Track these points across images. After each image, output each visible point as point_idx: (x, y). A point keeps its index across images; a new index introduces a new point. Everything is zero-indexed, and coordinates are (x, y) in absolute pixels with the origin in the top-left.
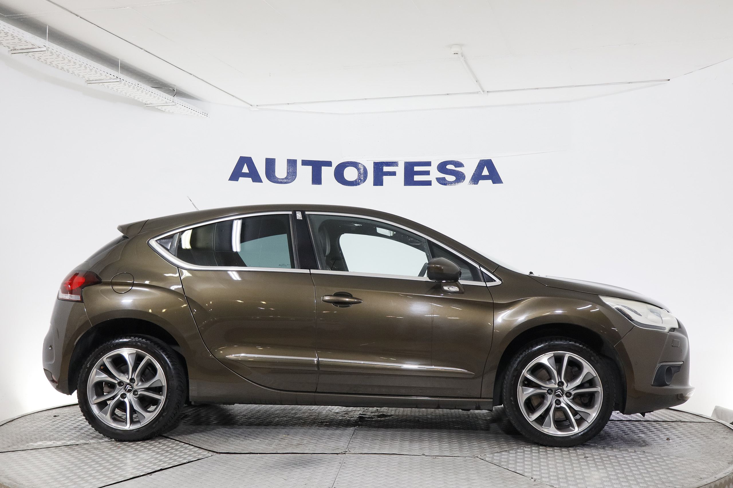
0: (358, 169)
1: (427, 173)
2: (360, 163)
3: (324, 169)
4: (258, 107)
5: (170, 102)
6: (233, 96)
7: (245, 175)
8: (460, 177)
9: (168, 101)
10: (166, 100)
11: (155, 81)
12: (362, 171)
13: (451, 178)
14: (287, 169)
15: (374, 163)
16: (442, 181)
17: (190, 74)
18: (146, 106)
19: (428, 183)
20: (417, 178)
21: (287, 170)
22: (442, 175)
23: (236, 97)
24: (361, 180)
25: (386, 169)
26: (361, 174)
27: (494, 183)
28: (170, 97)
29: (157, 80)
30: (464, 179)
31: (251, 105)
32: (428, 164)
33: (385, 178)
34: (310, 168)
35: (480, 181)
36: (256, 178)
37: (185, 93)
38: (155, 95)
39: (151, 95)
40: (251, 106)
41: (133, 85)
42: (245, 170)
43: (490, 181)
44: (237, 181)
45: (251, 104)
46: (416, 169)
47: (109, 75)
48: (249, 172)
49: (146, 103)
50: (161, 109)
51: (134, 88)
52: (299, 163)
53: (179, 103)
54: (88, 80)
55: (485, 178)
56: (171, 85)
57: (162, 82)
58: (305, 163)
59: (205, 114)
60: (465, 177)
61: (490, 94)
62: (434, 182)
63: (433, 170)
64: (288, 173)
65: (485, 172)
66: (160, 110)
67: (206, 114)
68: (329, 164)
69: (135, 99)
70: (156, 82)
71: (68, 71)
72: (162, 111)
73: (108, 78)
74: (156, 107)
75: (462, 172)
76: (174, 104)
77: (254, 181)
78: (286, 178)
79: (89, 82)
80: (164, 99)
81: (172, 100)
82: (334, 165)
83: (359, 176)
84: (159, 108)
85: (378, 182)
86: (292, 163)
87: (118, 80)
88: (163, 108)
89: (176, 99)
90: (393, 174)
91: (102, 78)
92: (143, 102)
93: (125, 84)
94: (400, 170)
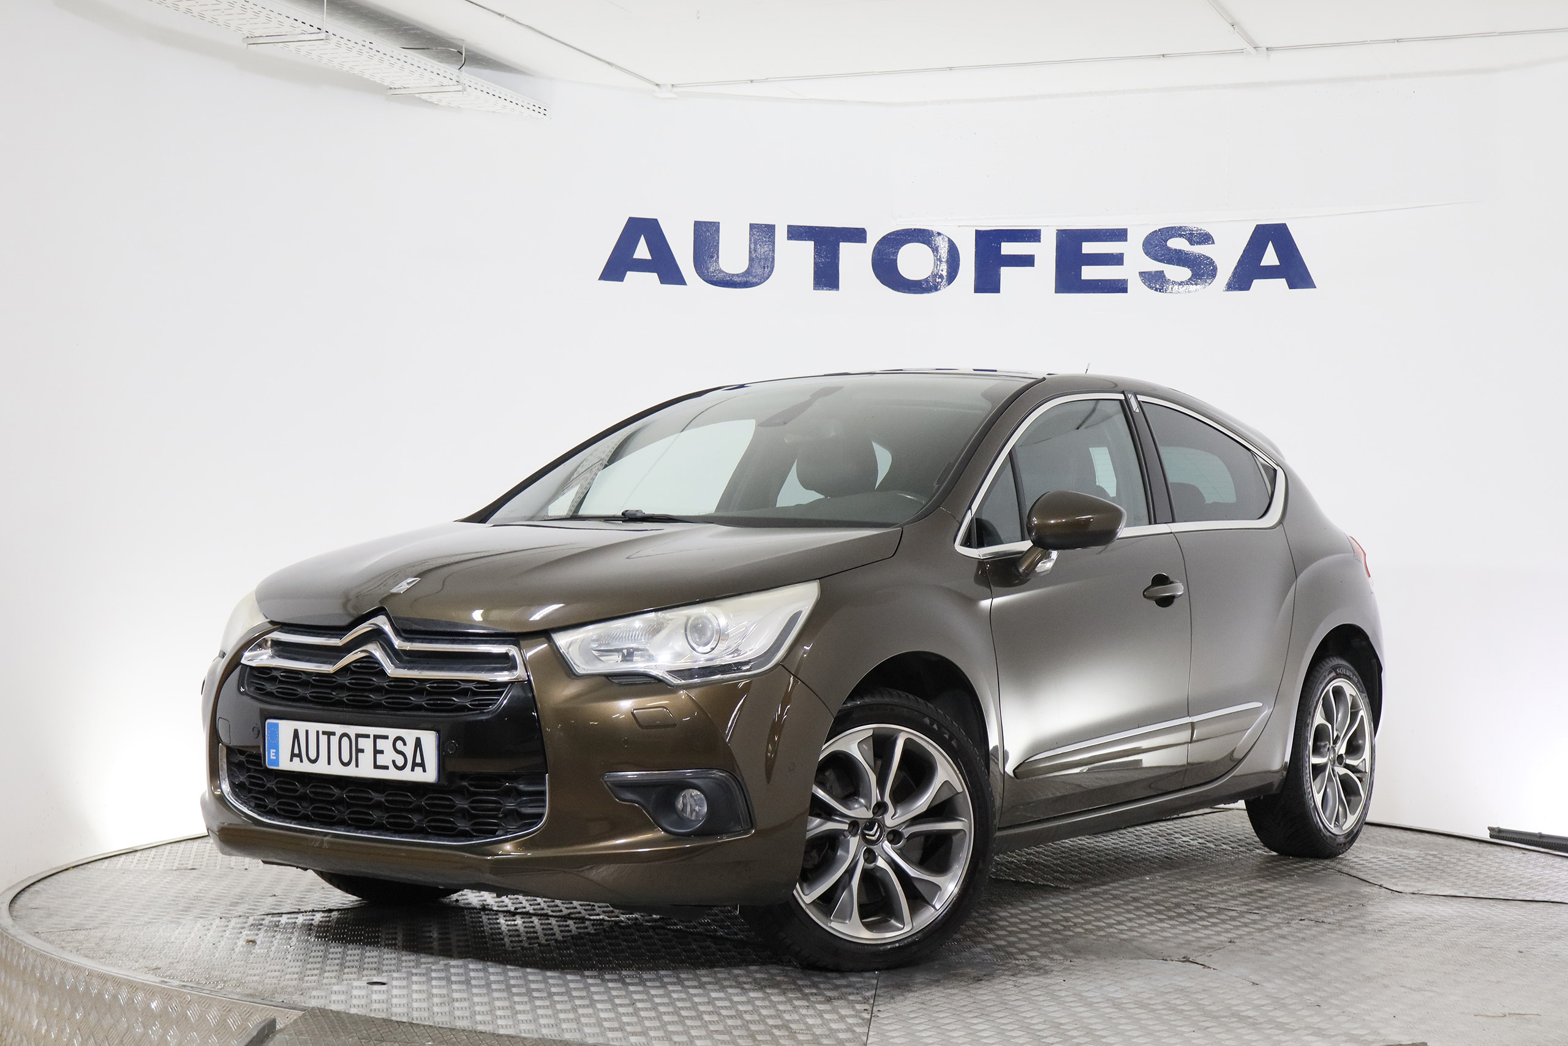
0: (935, 250)
1: (1117, 259)
2: (939, 234)
3: (846, 249)
4: (675, 90)
5: (451, 83)
6: (609, 63)
7: (642, 266)
8: (1202, 270)
9: (446, 81)
10: (440, 78)
11: (412, 32)
12: (944, 252)
13: (1177, 273)
14: (750, 248)
15: (977, 232)
16: (1156, 281)
17: (499, 14)
18: (390, 93)
19: (1118, 287)
20: (1089, 273)
21: (750, 252)
22: (1154, 266)
23: (617, 67)
24: (941, 277)
25: (1008, 248)
26: (941, 261)
27: (1292, 286)
28: (449, 70)
29: (418, 29)
30: (1214, 276)
31: (657, 85)
32: (1120, 235)
33: (1004, 271)
34: (809, 246)
35: (1256, 283)
36: (670, 274)
37: (490, 59)
38: (414, 68)
39: (402, 68)
40: (656, 87)
41: (359, 47)
42: (642, 252)
43: (1282, 282)
44: (622, 280)
45: (658, 83)
46: (1088, 248)
47: (299, 23)
48: (650, 258)
49: (392, 87)
50: (429, 100)
51: (360, 52)
52: (781, 234)
53: (473, 86)
54: (249, 35)
55: (1270, 273)
56: (453, 41)
57: (430, 34)
58: (796, 233)
59: (540, 110)
60: (1215, 269)
61: (1273, 54)
62: (1136, 285)
63: (1133, 251)
64: (751, 260)
65: (1270, 258)
66: (427, 101)
67: (543, 108)
68: (857, 235)
69: (365, 77)
70: (416, 34)
71: (202, 17)
72: (431, 103)
73: (298, 31)
74: (417, 95)
75: (1208, 258)
76: (460, 88)
77: (663, 280)
78: (748, 272)
79: (252, 40)
80: (434, 76)
81: (455, 78)
82: (873, 239)
83: (936, 266)
84: (424, 96)
85: (987, 282)
86: (763, 233)
87: (323, 35)
88: (435, 98)
89: (468, 75)
90: (1027, 261)
91: (283, 31)
92: (386, 84)
93: (338, 45)
94: (1045, 252)
